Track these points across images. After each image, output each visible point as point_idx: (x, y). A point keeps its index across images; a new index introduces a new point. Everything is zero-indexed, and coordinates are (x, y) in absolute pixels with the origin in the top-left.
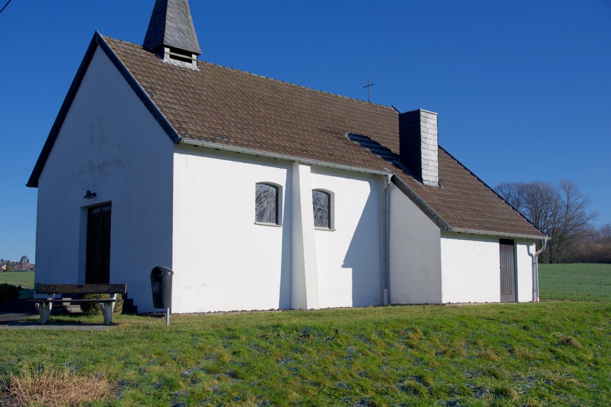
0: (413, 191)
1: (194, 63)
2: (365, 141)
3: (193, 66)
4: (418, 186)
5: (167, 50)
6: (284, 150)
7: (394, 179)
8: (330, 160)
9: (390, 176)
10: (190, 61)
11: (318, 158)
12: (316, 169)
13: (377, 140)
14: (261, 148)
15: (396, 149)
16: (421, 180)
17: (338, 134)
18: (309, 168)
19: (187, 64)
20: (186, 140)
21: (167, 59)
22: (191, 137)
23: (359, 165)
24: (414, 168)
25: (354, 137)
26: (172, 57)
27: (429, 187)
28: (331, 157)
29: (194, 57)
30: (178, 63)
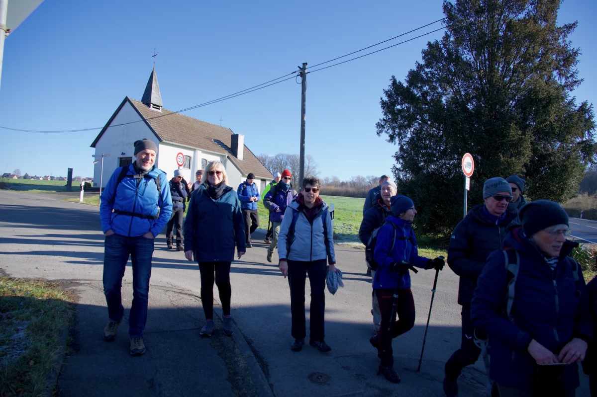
0: (234, 162)
1: (161, 110)
2: (219, 142)
3: (160, 111)
4: (236, 160)
5: (151, 105)
6: (193, 145)
7: (228, 157)
8: (208, 150)
9: (227, 156)
10: (159, 109)
11: (204, 148)
12: (203, 152)
13: (223, 142)
14: (186, 144)
15: (229, 146)
16: (237, 158)
17: (210, 139)
18: (201, 152)
19: (158, 110)
20: (164, 141)
21: (151, 108)
22: (165, 140)
23: (217, 151)
24: (235, 154)
25: (215, 141)
26: (153, 107)
27: (240, 160)
28: (208, 148)
29: (161, 107)
30: (155, 110)
